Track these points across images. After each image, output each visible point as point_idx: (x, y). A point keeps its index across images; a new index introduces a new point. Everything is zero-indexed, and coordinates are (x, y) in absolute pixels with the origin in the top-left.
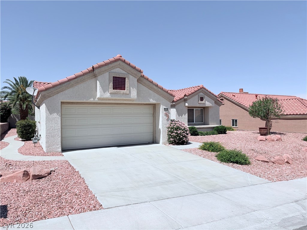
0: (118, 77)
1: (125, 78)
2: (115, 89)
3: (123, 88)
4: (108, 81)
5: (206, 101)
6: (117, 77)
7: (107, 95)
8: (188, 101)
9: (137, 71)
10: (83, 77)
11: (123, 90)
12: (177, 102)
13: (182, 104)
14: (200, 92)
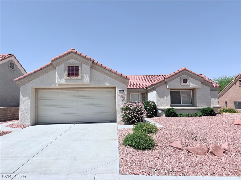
0: (73, 67)
1: (78, 67)
2: (70, 76)
3: (77, 75)
4: (63, 70)
5: (191, 83)
6: (71, 66)
7: (63, 81)
8: (168, 83)
9: (88, 60)
10: (46, 69)
11: (77, 76)
12: (157, 85)
13: (163, 87)
14: (183, 74)
